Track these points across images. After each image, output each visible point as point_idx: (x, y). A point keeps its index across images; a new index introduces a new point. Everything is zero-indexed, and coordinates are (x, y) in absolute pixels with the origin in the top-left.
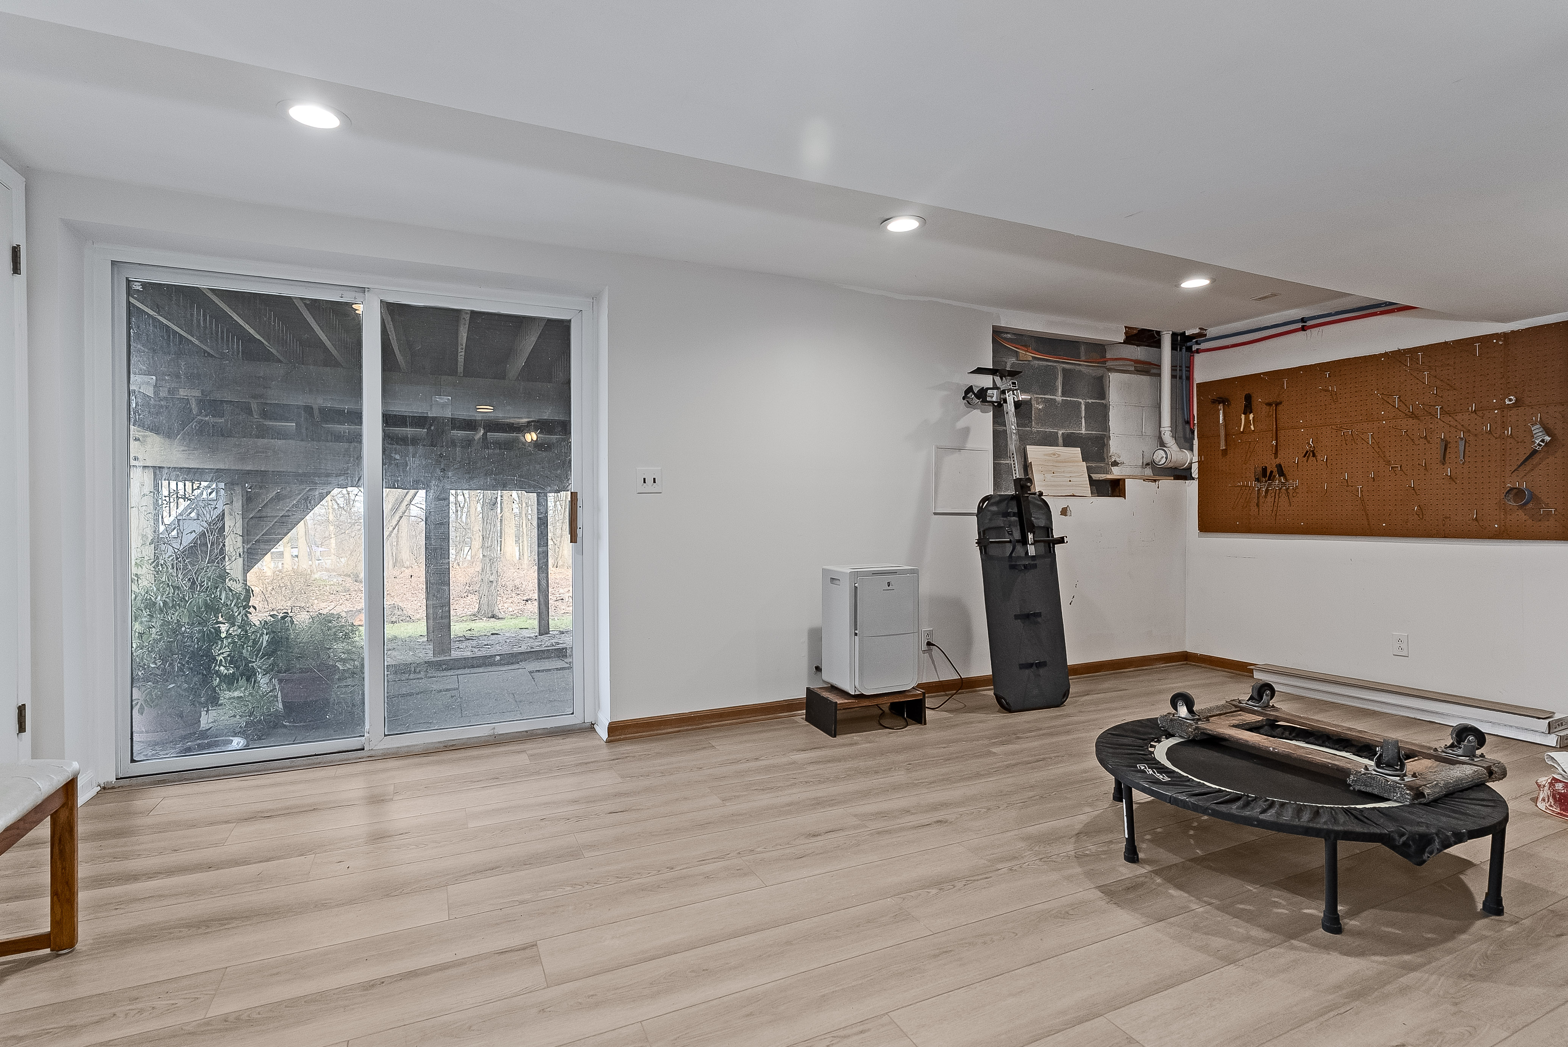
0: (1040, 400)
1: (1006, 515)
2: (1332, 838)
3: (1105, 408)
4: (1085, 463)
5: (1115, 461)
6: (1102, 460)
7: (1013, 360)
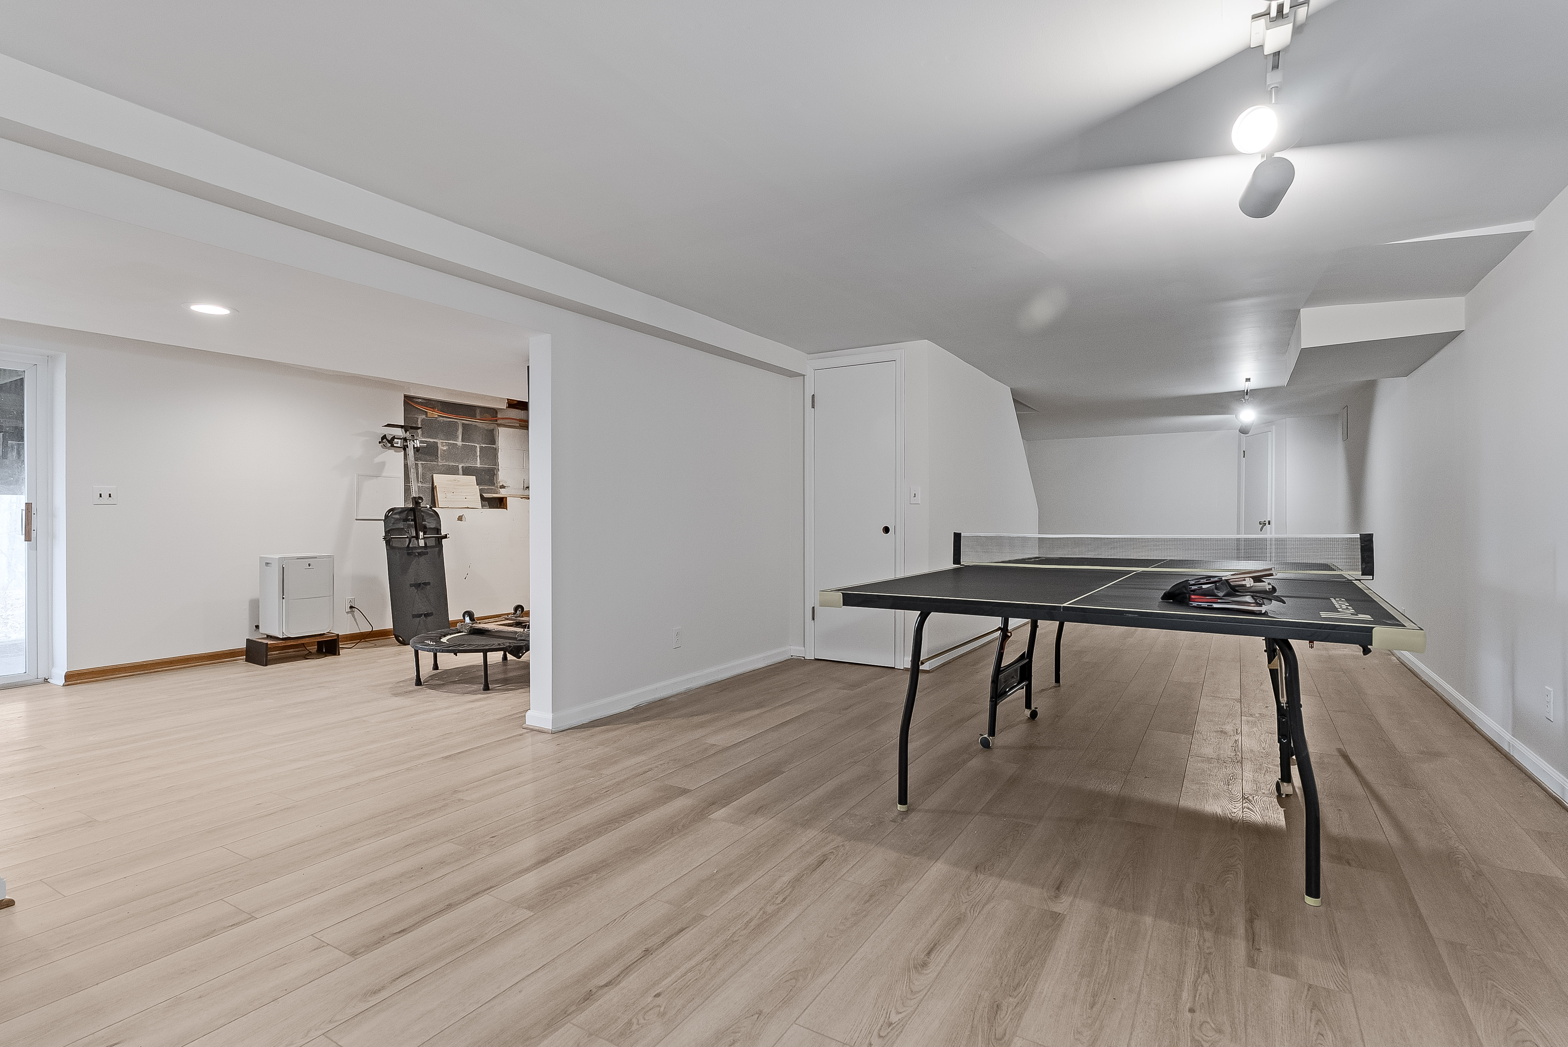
0: (444, 444)
1: (406, 520)
2: (485, 652)
3: (495, 452)
4: (478, 486)
5: (503, 485)
6: (493, 484)
7: (424, 416)
